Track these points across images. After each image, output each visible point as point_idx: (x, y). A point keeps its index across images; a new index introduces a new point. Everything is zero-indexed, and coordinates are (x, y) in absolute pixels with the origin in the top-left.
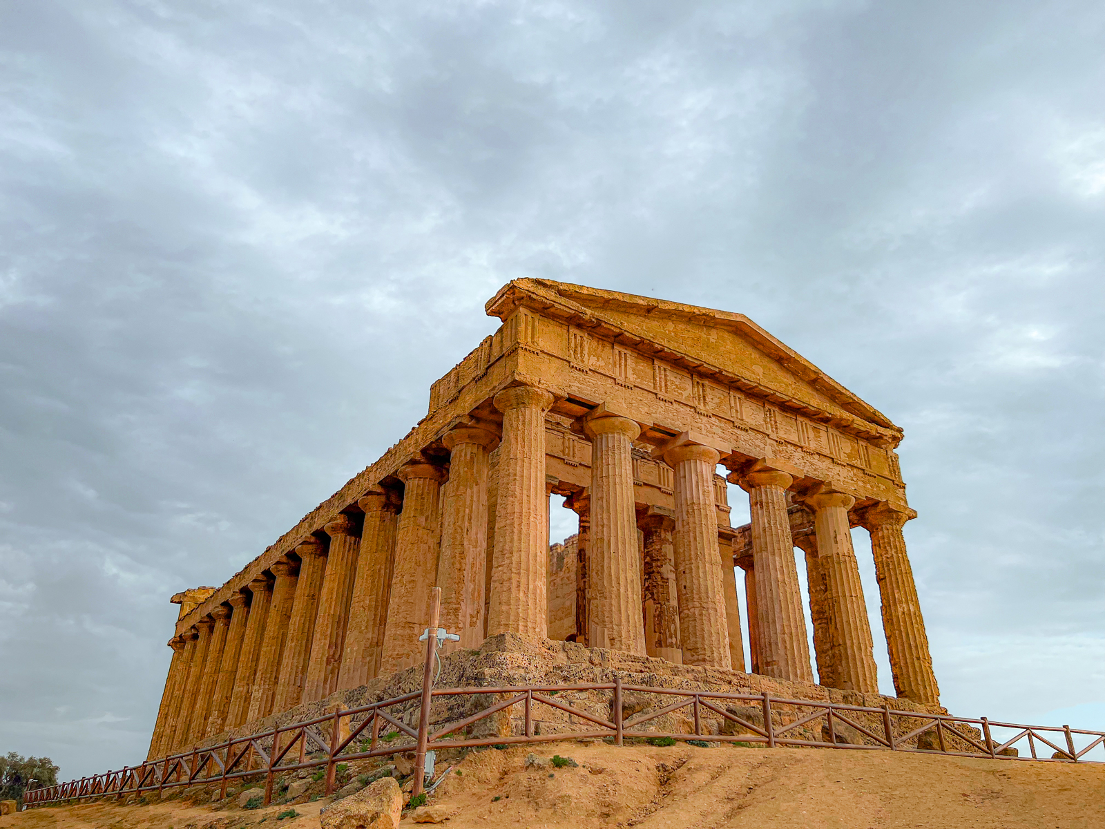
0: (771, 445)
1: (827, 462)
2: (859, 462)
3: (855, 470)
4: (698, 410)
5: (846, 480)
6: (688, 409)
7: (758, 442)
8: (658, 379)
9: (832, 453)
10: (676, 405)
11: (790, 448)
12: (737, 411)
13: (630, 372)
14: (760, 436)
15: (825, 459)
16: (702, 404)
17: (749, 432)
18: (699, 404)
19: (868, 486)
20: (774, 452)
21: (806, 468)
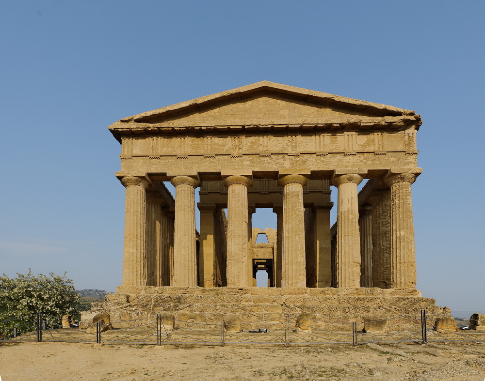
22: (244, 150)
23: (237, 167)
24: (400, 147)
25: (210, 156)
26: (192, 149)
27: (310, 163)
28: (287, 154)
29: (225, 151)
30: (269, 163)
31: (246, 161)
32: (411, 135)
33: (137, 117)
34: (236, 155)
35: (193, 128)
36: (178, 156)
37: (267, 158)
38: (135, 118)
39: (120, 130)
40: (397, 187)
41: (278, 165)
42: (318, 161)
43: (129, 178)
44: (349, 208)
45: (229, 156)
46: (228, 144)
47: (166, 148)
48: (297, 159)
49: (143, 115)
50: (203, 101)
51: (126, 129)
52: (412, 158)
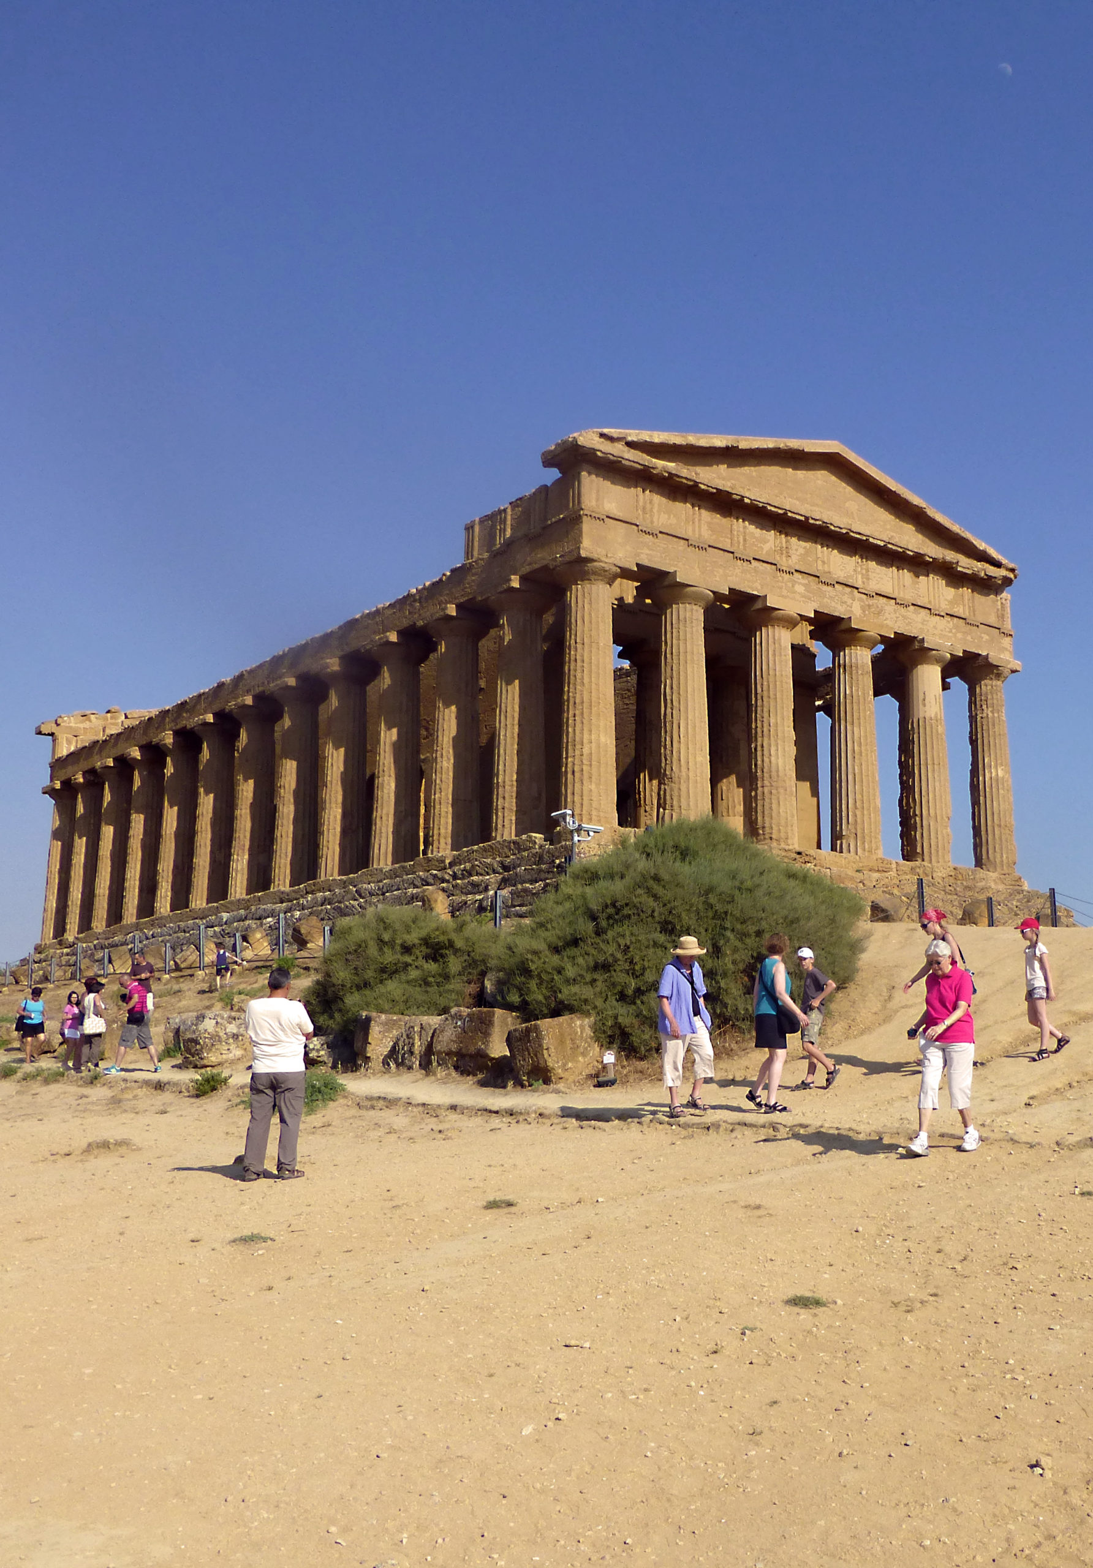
0: (861, 600)
1: (924, 612)
2: (961, 610)
3: (955, 619)
4: (779, 567)
5: (944, 633)
6: (769, 565)
7: (845, 598)
8: (735, 533)
9: (930, 602)
10: (755, 563)
11: (883, 600)
12: (824, 562)
13: (704, 528)
14: (848, 590)
15: (923, 610)
16: (784, 559)
17: (836, 586)
18: (781, 559)
19: (969, 638)
20: (863, 609)
21: (898, 624)
22: (794, 562)
23: (785, 592)
24: (992, 620)
25: (745, 558)
26: (710, 532)
27: (887, 615)
28: (857, 588)
29: (764, 552)
30: (831, 598)
31: (800, 583)
32: (1003, 601)
33: (633, 435)
34: (785, 569)
35: (729, 494)
36: (690, 542)
37: (830, 588)
38: (629, 439)
39: (599, 453)
40: (989, 687)
41: (845, 606)
42: (898, 615)
43: (607, 567)
44: (936, 714)
45: (774, 567)
46: (769, 541)
47: (666, 516)
48: (871, 601)
49: (645, 436)
50: (748, 447)
51: (611, 457)
52: (1007, 642)
